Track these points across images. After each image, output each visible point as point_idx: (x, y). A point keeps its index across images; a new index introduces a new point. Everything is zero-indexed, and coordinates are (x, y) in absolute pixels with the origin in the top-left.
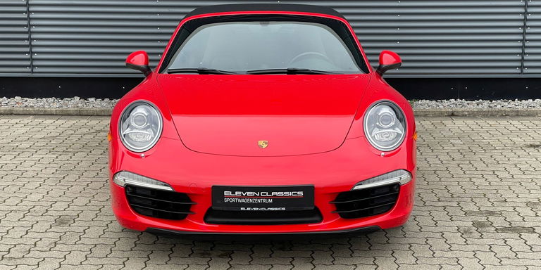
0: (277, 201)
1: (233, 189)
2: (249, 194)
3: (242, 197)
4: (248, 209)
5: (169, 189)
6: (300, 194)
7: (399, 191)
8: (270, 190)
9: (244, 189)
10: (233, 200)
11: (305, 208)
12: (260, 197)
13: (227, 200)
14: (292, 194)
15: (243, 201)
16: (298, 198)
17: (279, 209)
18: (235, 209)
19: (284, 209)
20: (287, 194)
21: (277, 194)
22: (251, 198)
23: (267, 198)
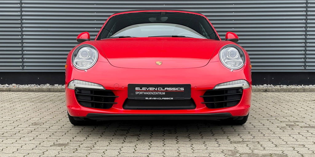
0: (168, 94)
1: (141, 86)
2: (151, 89)
3: (146, 91)
4: (150, 98)
5: (102, 88)
6: (182, 89)
7: (242, 92)
8: (164, 86)
9: (148, 86)
10: (141, 93)
11: (185, 99)
12: (157, 91)
13: (137, 93)
14: (177, 89)
15: (147, 93)
16: (181, 92)
17: (169, 99)
18: (142, 98)
19: (172, 99)
20: (174, 89)
21: (168, 89)
22: (152, 91)
23: (162, 91)
